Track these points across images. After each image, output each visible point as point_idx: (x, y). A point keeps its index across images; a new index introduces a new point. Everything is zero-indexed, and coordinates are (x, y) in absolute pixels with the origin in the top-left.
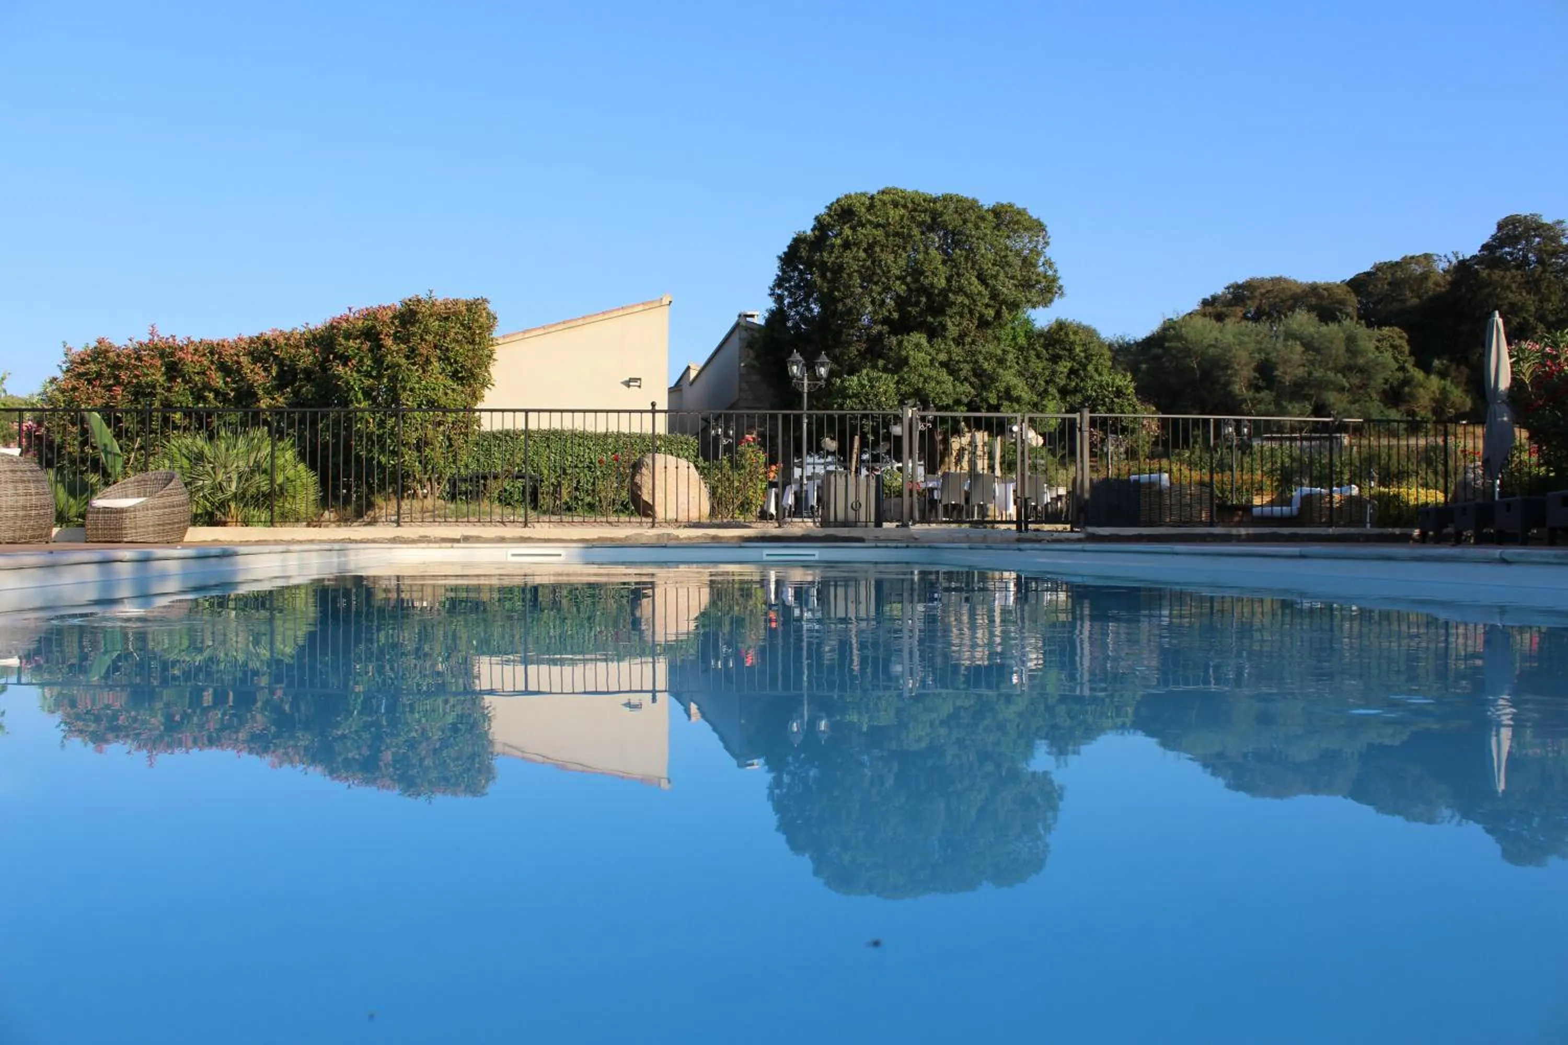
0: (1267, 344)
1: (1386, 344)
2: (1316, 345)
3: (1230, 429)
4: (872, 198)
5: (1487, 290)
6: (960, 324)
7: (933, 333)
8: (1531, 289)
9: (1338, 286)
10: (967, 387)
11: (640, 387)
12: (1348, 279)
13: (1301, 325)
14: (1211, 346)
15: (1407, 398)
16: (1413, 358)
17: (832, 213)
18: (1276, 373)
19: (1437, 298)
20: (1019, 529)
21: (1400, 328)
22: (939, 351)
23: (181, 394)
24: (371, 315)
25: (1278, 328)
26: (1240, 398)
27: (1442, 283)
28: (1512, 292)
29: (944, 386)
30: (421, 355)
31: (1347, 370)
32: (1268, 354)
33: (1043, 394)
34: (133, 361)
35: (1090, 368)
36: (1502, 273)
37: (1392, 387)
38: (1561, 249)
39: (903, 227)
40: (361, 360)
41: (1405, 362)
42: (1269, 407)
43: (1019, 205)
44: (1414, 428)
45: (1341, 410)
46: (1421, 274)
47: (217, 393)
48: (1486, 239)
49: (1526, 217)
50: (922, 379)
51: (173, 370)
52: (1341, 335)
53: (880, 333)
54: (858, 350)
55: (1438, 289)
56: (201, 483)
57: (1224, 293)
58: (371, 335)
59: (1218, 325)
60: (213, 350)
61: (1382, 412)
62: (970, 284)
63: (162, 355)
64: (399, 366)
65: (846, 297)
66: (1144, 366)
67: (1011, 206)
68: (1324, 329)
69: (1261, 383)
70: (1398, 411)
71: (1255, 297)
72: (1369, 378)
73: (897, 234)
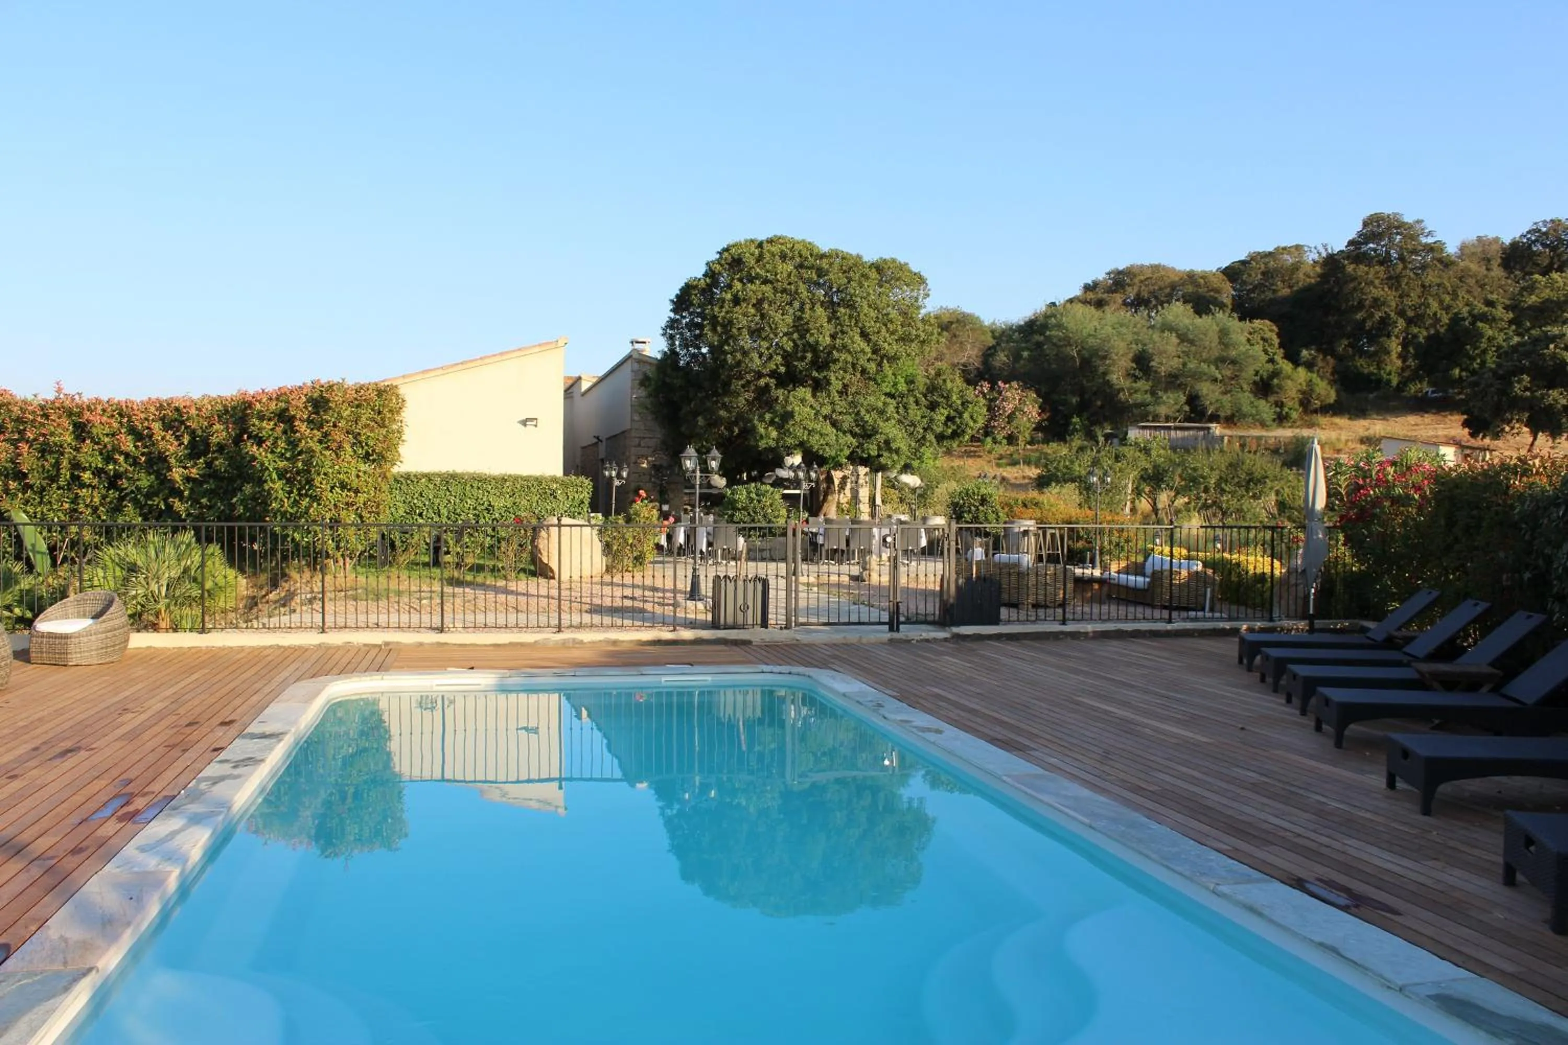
0: (1145, 335)
1: (1257, 337)
2: (1191, 337)
3: (1095, 479)
4: (760, 245)
5: (1352, 285)
6: (843, 378)
7: (818, 386)
8: (1393, 284)
9: (1214, 274)
10: (849, 439)
11: (536, 426)
12: (1224, 267)
13: (1177, 316)
14: (1090, 335)
15: (1276, 389)
16: (1282, 350)
17: (723, 262)
18: (1152, 363)
19: (1308, 289)
20: (891, 629)
21: (1271, 320)
22: (822, 405)
23: (89, 455)
24: (281, 396)
25: (1157, 319)
26: (1118, 387)
27: (1312, 274)
28: (1375, 287)
29: (827, 439)
30: (334, 441)
31: (1221, 361)
32: (1145, 345)
33: (921, 441)
34: (39, 419)
35: (966, 416)
36: (1366, 269)
37: (1262, 378)
38: (1421, 248)
39: (790, 284)
40: (275, 443)
41: (1274, 354)
42: (1146, 396)
43: (902, 259)
44: (1281, 419)
45: (1213, 401)
46: (1293, 264)
47: (127, 455)
48: (1352, 235)
49: (1388, 216)
50: (806, 432)
51: (81, 430)
52: (1215, 327)
53: (767, 385)
54: (746, 400)
55: (1308, 280)
56: (134, 592)
57: (1105, 279)
58: (284, 417)
59: (1097, 314)
60: (122, 412)
61: (1252, 403)
62: (853, 342)
63: (70, 414)
64: (313, 451)
65: (735, 351)
66: (1025, 354)
67: (894, 261)
68: (1198, 321)
69: (1137, 372)
70: (1267, 401)
71: (1134, 284)
72: (1241, 370)
73: (784, 291)
